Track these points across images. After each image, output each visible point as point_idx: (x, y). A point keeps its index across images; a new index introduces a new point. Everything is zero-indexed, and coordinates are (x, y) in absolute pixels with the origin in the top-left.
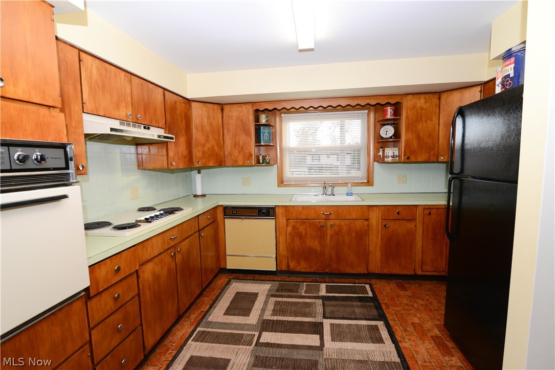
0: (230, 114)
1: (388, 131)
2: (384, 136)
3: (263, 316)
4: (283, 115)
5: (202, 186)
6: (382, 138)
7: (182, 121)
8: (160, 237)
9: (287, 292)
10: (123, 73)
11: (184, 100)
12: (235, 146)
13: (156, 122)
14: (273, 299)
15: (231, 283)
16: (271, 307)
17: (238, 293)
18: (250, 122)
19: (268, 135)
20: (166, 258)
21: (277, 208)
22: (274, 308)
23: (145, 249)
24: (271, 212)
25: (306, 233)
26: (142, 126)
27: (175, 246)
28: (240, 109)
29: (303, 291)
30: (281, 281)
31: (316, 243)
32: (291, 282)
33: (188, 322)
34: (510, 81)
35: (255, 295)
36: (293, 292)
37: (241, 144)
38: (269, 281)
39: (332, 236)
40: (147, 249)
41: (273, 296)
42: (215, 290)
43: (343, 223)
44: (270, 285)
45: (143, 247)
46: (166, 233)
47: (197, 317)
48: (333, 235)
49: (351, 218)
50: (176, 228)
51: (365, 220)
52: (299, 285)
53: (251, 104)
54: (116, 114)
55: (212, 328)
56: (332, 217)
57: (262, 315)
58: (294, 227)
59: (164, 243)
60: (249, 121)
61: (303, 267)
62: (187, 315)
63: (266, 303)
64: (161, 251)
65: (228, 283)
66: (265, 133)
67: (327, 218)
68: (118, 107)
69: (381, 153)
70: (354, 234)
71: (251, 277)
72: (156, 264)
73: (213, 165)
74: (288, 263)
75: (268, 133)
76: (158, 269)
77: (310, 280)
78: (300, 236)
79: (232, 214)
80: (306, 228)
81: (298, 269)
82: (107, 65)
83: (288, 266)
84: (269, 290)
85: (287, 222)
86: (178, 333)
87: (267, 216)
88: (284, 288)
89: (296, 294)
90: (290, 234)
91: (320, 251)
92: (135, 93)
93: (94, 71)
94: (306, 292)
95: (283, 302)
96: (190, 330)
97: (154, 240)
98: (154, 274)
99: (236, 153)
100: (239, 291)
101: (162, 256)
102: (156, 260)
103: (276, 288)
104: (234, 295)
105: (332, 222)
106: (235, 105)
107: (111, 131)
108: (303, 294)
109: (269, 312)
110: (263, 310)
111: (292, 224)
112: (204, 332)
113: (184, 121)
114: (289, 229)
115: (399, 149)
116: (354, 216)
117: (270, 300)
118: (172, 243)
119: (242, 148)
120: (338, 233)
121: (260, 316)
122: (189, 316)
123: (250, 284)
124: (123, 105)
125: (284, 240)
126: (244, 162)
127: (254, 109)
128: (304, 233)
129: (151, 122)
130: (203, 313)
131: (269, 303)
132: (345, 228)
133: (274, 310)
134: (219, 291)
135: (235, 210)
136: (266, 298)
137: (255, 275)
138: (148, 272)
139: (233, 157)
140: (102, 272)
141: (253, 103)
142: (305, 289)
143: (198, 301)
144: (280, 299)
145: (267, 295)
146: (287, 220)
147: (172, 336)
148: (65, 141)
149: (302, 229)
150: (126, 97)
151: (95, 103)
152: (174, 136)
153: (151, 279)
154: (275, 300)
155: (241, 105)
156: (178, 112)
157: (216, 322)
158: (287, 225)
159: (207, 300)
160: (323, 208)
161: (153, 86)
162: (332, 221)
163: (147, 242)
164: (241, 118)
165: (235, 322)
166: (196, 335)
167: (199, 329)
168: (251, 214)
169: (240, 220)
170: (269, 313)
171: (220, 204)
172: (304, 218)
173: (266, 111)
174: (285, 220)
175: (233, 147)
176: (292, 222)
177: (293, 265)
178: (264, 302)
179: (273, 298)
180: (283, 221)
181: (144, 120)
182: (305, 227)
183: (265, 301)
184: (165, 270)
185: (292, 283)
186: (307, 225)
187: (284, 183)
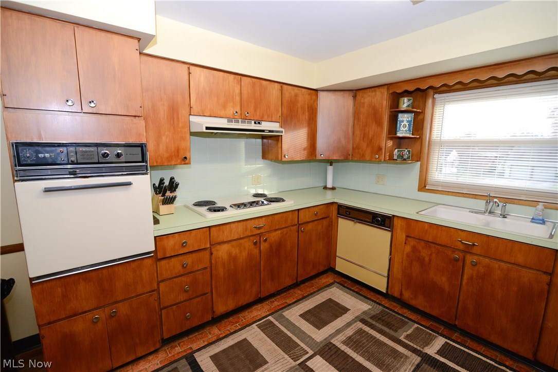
0: (362, 101)
3: (332, 338)
4: (436, 96)
5: (333, 178)
7: (303, 113)
8: (242, 223)
9: (383, 325)
10: (232, 76)
11: (309, 91)
12: (363, 139)
13: (268, 116)
14: (360, 325)
15: (332, 286)
16: (349, 332)
17: (330, 300)
18: (384, 109)
19: (407, 124)
20: (248, 244)
21: (395, 219)
22: (352, 335)
23: (221, 232)
24: (387, 222)
25: (430, 260)
26: (253, 122)
27: (260, 235)
28: (374, 93)
29: (405, 334)
30: (387, 308)
31: (444, 279)
32: (399, 314)
33: (268, 307)
35: (345, 310)
36: (390, 328)
37: (370, 136)
38: (373, 301)
39: (471, 278)
40: (223, 232)
41: (363, 321)
42: (312, 286)
43: (496, 265)
44: (370, 307)
45: (219, 230)
46: (249, 221)
47: (279, 305)
49: (513, 261)
50: (264, 219)
51: (547, 273)
52: (406, 323)
53: (386, 87)
54: (222, 113)
55: (280, 323)
56: (475, 250)
57: (333, 336)
58: (414, 249)
59: (246, 230)
60: (382, 108)
61: (419, 302)
62: (273, 300)
63: (348, 325)
64: (242, 237)
65: (329, 285)
66: (403, 121)
67: (468, 250)
68: (224, 107)
70: (514, 288)
71: (357, 288)
72: (233, 246)
73: (338, 158)
74: (401, 289)
75: (408, 121)
76: (235, 251)
77: (428, 325)
78: (421, 261)
79: (345, 214)
80: (431, 255)
81: (413, 302)
82: (215, 72)
83: (401, 294)
84: (365, 313)
85: (406, 240)
86: (254, 312)
87: (381, 225)
88: (383, 318)
89: (392, 333)
90: (408, 256)
92: (245, 92)
93: (202, 80)
94: (407, 337)
95: (368, 333)
96: (263, 315)
97: (232, 225)
98: (230, 255)
99: (364, 145)
100: (333, 298)
101: (242, 241)
102: (234, 243)
103: (373, 313)
104: (324, 300)
105: (475, 259)
106: (368, 90)
107: (206, 129)
108: (402, 338)
109: (343, 337)
110: (339, 331)
111: (412, 244)
112: (272, 322)
113: (307, 114)
114: (408, 249)
117: (355, 324)
118: (258, 232)
119: (371, 140)
120: (483, 277)
121: (330, 336)
122: (273, 302)
123: (350, 296)
124: (231, 104)
125: (400, 261)
126: (372, 157)
127: (391, 92)
128: (427, 259)
129: (263, 117)
130: (287, 304)
131: (351, 327)
132: (498, 274)
133: (350, 337)
134: (316, 290)
135: (349, 211)
136: (353, 320)
137: (363, 288)
138: (222, 252)
139: (360, 150)
140: (169, 244)
141: (388, 85)
142: (409, 332)
143: (291, 291)
144: (367, 329)
145: (356, 317)
146: (407, 236)
147: (248, 312)
148: (144, 141)
149: (425, 253)
150: (234, 97)
151: (201, 106)
152: (283, 130)
153: (225, 257)
154: (360, 327)
155: (375, 88)
156: (299, 105)
157: (287, 319)
158: (405, 243)
159: (298, 293)
160: (463, 233)
161: (268, 82)
162: (476, 257)
163: (224, 227)
164: (373, 104)
165: (302, 329)
166: (264, 322)
167: (270, 318)
168: (364, 219)
169: (353, 223)
170: (341, 338)
171: (335, 201)
172: (430, 240)
173: (407, 93)
174: (404, 236)
175: (362, 139)
176: (412, 242)
177: (407, 295)
178: (347, 323)
179: (361, 323)
180: (401, 236)
181: (254, 116)
182: (429, 253)
183: (350, 322)
184: (245, 254)
185: (399, 316)
186: (433, 252)
187: (427, 188)
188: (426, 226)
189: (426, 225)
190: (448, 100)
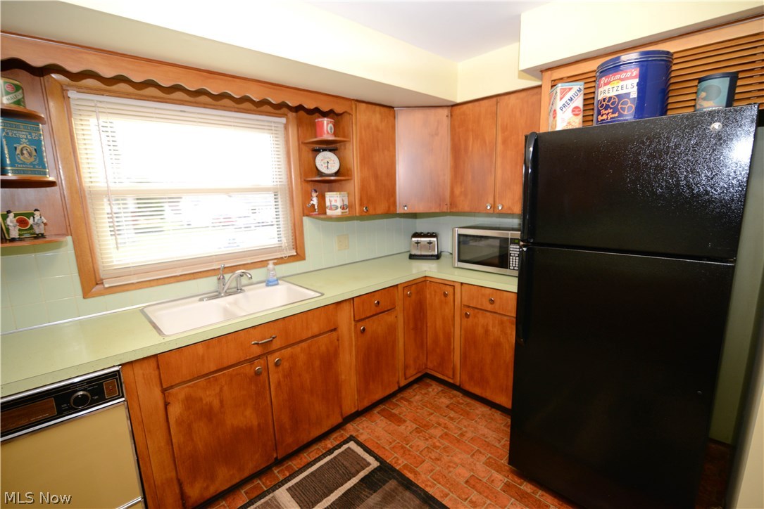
1: (327, 163)
2: (323, 169)
4: (71, 94)
6: (320, 173)
24: (108, 387)
25: (221, 401)
31: (248, 412)
34: (629, 104)
39: (279, 384)
43: (297, 349)
48: (281, 379)
49: (310, 335)
51: (331, 331)
56: (275, 345)
58: (189, 402)
61: (223, 480)
66: (17, 140)
67: (267, 349)
69: (315, 201)
70: (317, 363)
75: (32, 142)
78: (208, 414)
80: (221, 390)
81: (212, 491)
85: (167, 396)
87: (93, 404)
91: (259, 425)
105: (275, 358)
111: (182, 396)
114: (175, 411)
115: (348, 194)
116: (315, 329)
120: (288, 375)
128: (216, 403)
132: (302, 358)
146: (164, 390)
149: (209, 396)
158: (167, 404)
160: (256, 332)
162: (277, 354)
172: (213, 368)
174: (157, 393)
176: (180, 392)
177: (196, 491)
180: (150, 398)
182: (217, 390)
186: (224, 383)
187: (106, 286)
188: (200, 349)
189: (200, 346)
190: (103, 110)
